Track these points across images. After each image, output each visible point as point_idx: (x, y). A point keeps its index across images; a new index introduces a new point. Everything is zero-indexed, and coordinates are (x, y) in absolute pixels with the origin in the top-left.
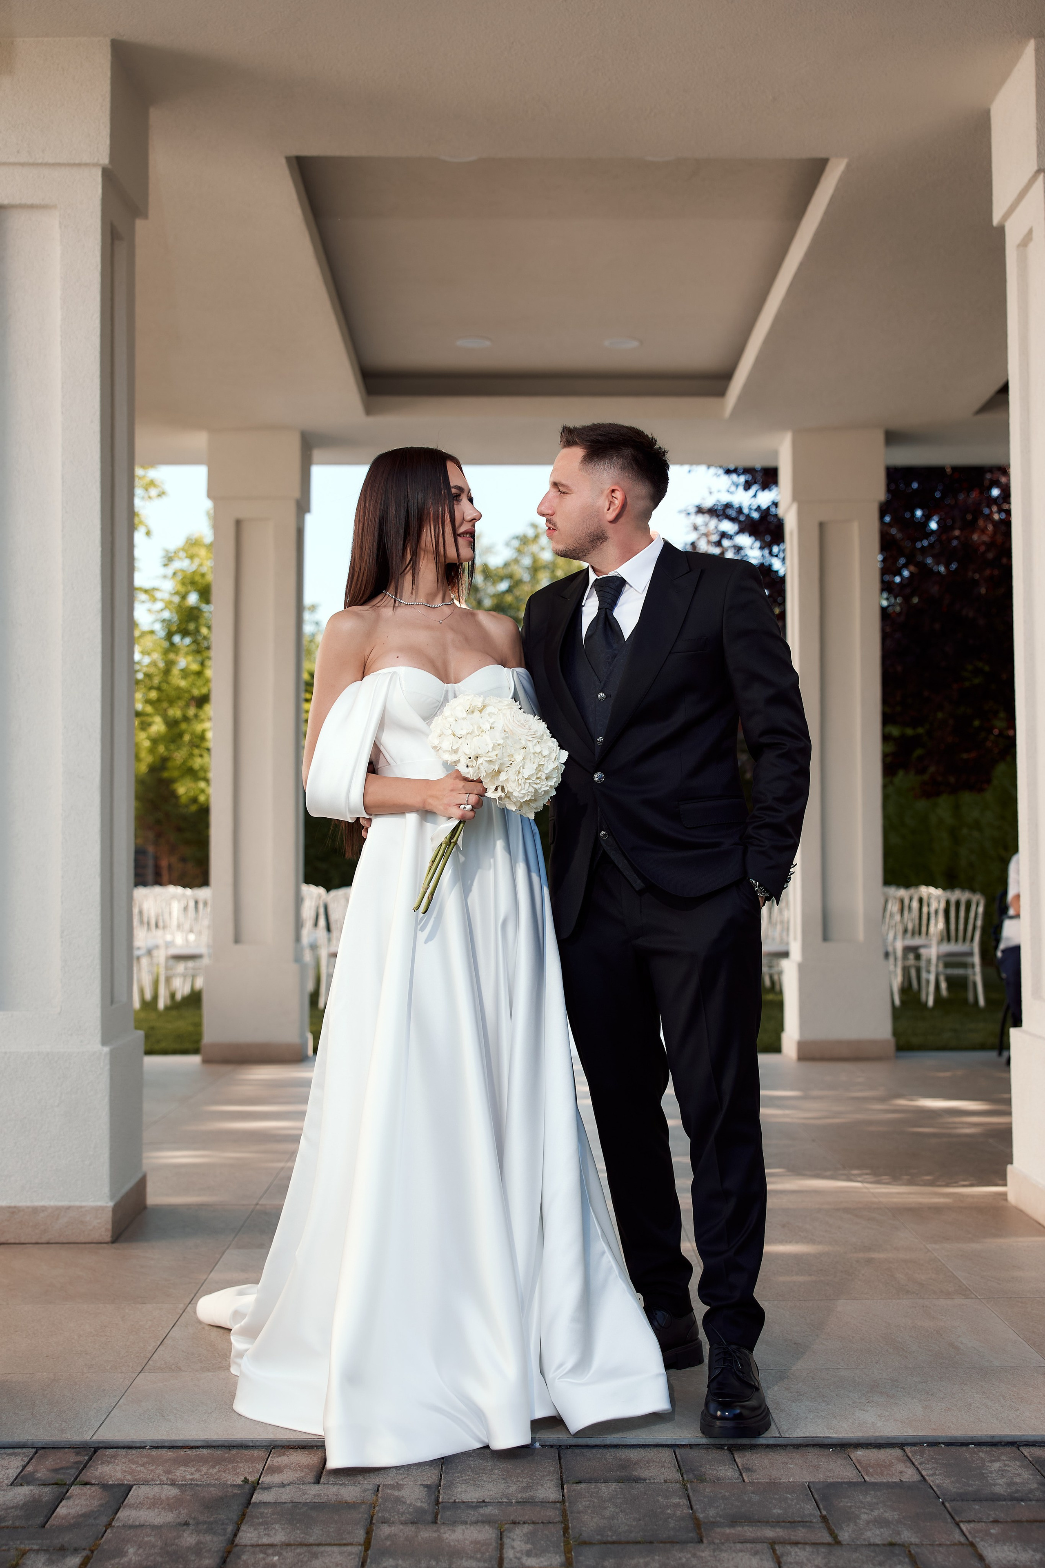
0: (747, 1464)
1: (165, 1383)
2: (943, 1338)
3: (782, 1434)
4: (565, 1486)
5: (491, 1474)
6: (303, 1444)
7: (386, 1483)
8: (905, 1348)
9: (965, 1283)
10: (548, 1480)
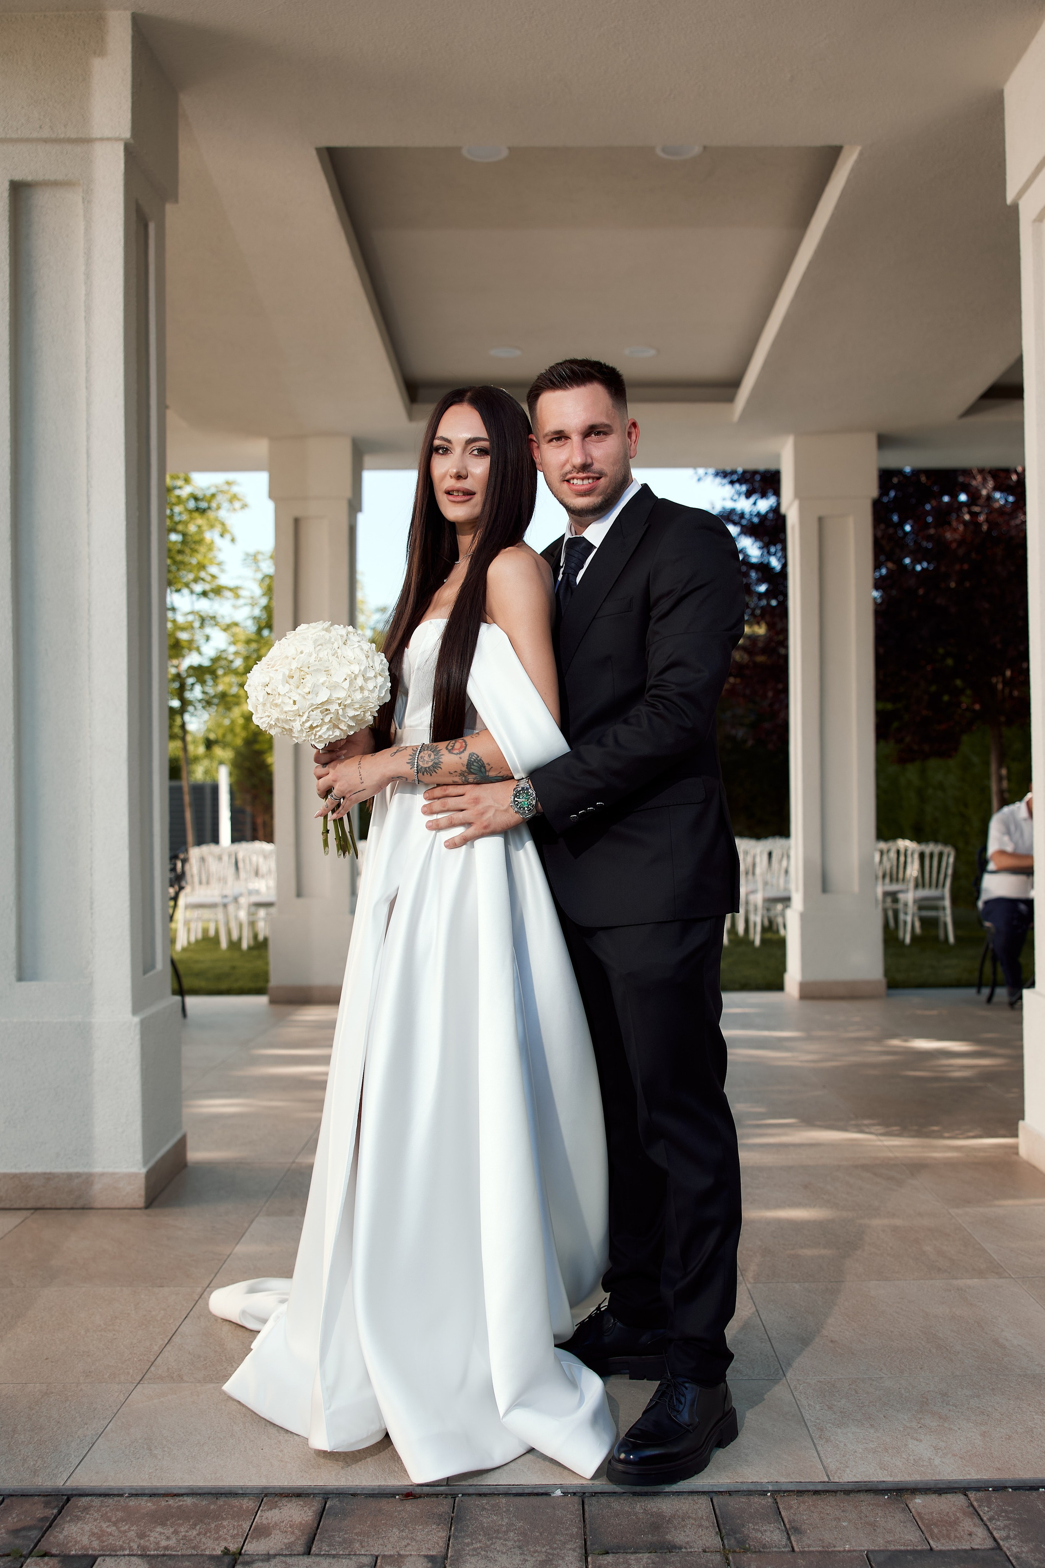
0: (794, 1520)
1: (162, 1399)
2: (986, 1333)
3: (831, 1478)
4: (589, 1559)
5: (506, 1540)
6: (298, 1491)
7: (386, 1553)
8: (948, 1347)
9: (996, 1258)
10: (570, 1549)
